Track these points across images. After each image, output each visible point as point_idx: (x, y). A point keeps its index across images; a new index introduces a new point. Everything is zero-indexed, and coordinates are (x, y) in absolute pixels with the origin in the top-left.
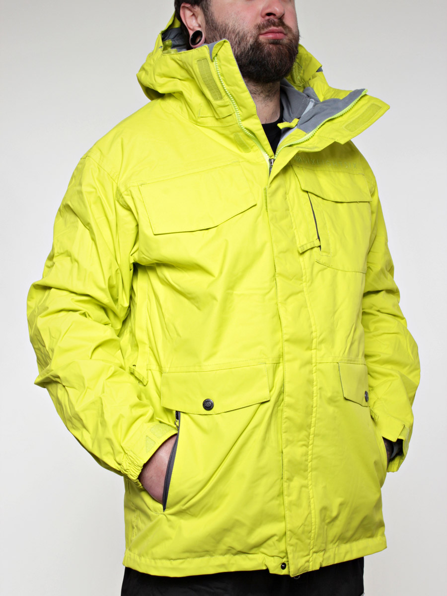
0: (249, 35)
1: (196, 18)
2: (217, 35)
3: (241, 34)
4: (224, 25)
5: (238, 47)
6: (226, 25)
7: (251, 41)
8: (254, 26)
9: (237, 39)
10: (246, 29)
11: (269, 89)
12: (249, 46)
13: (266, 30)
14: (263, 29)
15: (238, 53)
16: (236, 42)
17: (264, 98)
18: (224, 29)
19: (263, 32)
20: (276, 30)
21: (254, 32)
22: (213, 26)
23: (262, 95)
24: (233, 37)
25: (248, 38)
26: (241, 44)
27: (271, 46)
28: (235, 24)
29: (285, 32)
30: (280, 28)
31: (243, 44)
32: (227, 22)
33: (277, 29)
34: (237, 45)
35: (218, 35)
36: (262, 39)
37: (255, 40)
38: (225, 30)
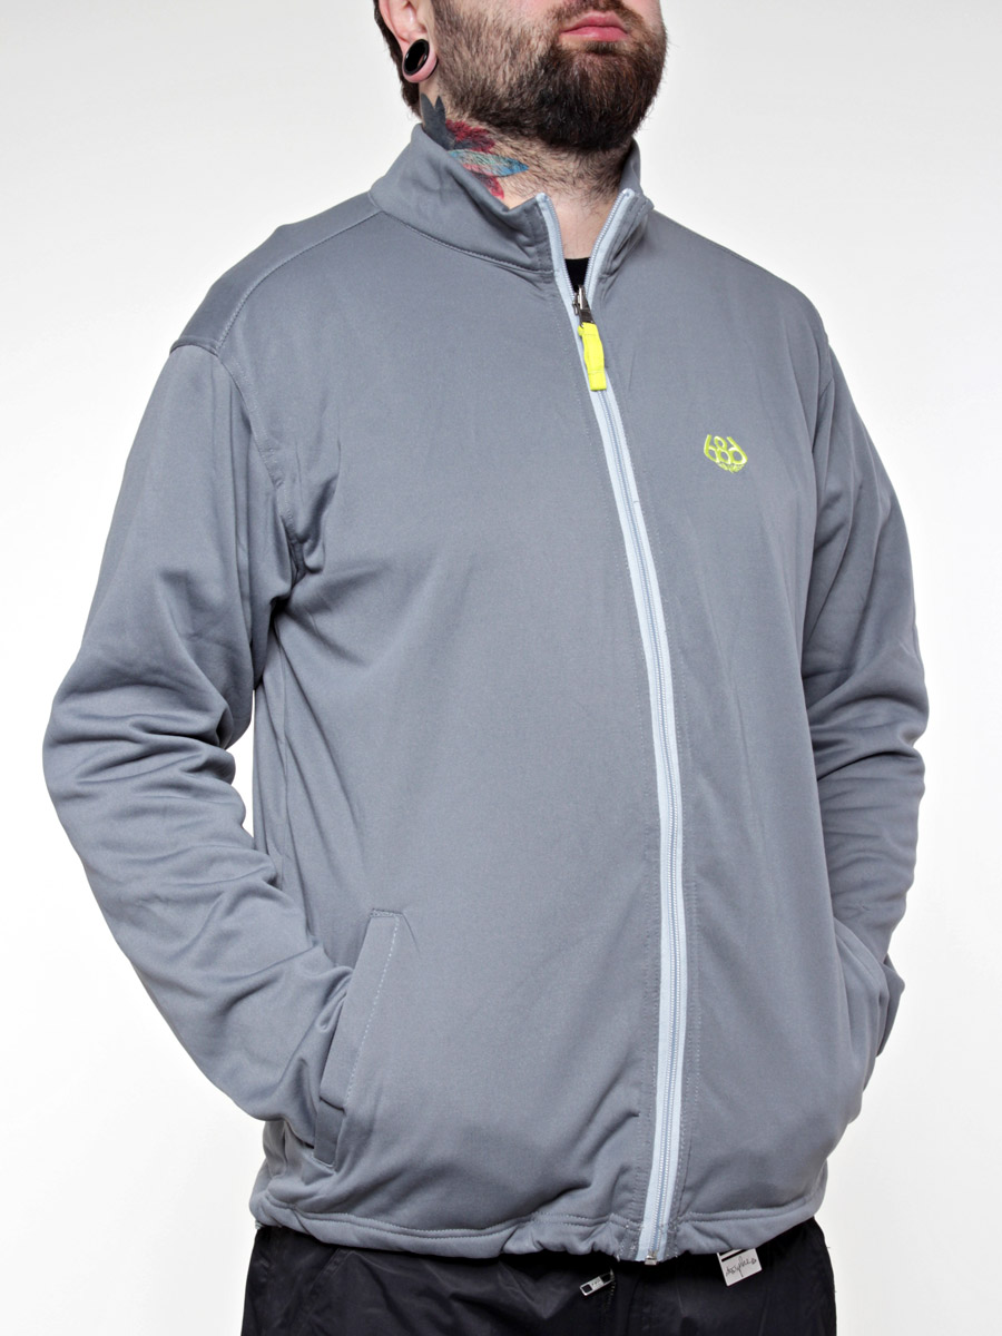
0: (535, 33)
1: (415, 10)
2: (460, 42)
3: (516, 33)
4: (475, 16)
5: (511, 64)
6: (481, 15)
7: (540, 47)
8: (546, 12)
9: (506, 46)
10: (528, 21)
11: (598, 171)
12: (536, 58)
13: (575, 21)
14: (568, 17)
15: (511, 79)
16: (507, 55)
17: (586, 193)
18: (476, 24)
19: (569, 24)
20: (600, 18)
21: (548, 26)
22: (450, 22)
23: (580, 183)
24: (498, 43)
25: (533, 42)
26: (518, 56)
27: (590, 58)
28: (501, 11)
29: (623, 24)
30: (611, 15)
31: (521, 58)
32: (482, 7)
33: (603, 15)
34: (508, 60)
35: (464, 41)
36: (569, 42)
37: (550, 44)
38: (479, 25)
